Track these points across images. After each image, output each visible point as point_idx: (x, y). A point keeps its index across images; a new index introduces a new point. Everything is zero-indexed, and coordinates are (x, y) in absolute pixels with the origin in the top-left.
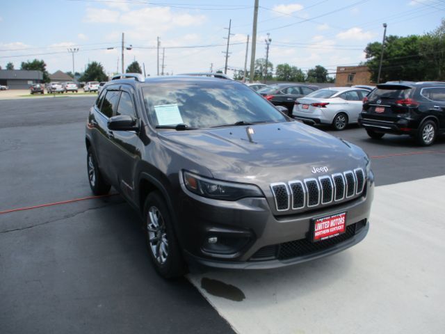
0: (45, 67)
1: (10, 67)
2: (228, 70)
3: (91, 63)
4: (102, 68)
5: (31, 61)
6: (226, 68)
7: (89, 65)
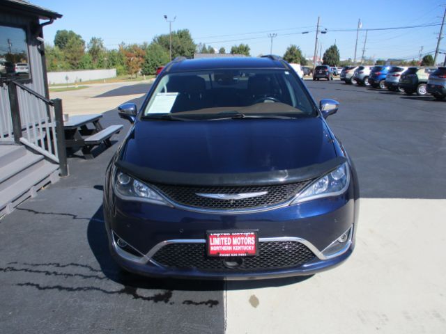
0: (250, 52)
1: (222, 51)
2: (439, 54)
3: (290, 47)
4: (299, 52)
5: (238, 46)
6: (436, 52)
7: (288, 49)
